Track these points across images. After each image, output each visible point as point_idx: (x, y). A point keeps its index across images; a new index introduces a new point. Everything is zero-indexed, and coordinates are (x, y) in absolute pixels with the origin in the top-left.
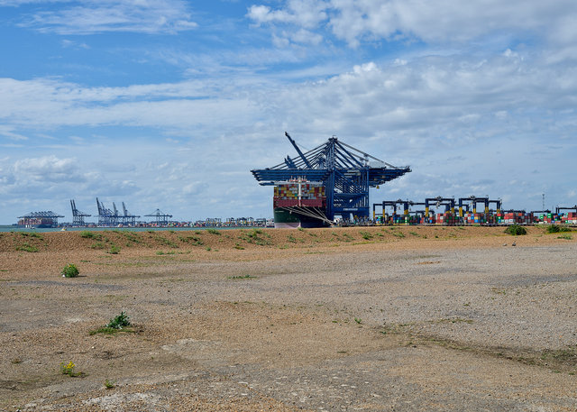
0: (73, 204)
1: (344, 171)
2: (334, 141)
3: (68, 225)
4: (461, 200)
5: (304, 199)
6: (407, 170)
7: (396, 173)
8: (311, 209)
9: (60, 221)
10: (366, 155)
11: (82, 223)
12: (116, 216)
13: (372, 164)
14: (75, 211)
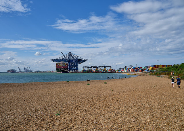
0: (19, 68)
1: (73, 60)
2: (70, 53)
3: (18, 72)
4: (99, 67)
5: (63, 66)
6: (87, 60)
7: (85, 61)
8: (64, 68)
9: (16, 71)
10: (78, 56)
11: (21, 72)
12: (28, 70)
13: (79, 58)
14: (19, 69)
